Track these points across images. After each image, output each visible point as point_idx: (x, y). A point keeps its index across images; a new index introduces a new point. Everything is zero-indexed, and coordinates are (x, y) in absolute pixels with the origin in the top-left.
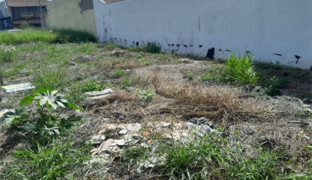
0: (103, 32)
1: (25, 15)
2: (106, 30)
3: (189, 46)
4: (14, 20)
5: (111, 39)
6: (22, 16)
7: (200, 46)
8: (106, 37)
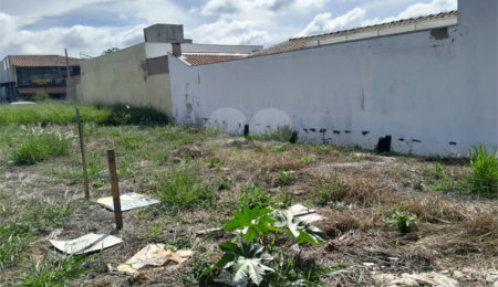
0: (185, 108)
1: (36, 80)
2: (189, 107)
3: (343, 133)
4: (20, 87)
5: (197, 119)
6: (34, 81)
7: (365, 133)
8: (189, 117)
